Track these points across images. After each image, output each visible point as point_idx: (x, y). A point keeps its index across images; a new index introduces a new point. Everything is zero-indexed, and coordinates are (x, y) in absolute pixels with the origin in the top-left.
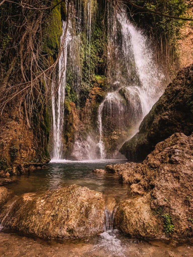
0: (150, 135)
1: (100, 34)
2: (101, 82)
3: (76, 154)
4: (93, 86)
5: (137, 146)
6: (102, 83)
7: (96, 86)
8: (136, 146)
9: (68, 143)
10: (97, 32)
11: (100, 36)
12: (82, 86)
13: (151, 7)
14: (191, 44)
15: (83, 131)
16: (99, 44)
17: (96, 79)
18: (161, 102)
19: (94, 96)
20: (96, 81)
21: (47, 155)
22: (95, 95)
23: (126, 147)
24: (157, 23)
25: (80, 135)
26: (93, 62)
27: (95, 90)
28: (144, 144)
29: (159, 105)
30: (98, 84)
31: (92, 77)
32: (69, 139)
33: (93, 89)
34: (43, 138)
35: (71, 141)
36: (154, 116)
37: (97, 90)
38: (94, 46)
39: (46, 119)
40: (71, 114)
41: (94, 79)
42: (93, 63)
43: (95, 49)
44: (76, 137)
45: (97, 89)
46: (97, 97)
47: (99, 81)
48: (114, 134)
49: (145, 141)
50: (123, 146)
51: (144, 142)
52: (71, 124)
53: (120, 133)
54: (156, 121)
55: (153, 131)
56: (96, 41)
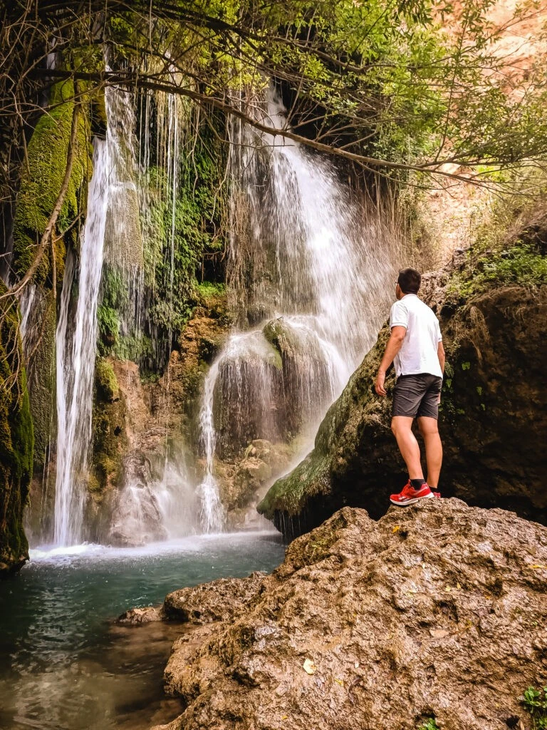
0: (334, 469)
1: (210, 171)
2: (214, 302)
3: (127, 524)
4: (191, 314)
5: (302, 497)
6: (217, 306)
7: (200, 314)
8: (299, 497)
9: (105, 490)
10: (202, 166)
11: (209, 179)
12: (162, 315)
13: (346, 106)
14: (466, 196)
15: (153, 448)
16: (207, 199)
17: (199, 295)
18: (367, 371)
19: (194, 343)
20: (201, 299)
21: (14, 546)
22: (196, 339)
23: (276, 500)
24: (365, 147)
25: (143, 464)
26: (193, 249)
27: (196, 326)
28: (321, 492)
29: (362, 380)
30: (207, 308)
31: (189, 288)
32: (109, 477)
33: (191, 323)
34: (5, 490)
35: (114, 484)
36: (348, 409)
37: (203, 325)
38: (193, 205)
39: (22, 431)
40: (117, 400)
41: (194, 296)
42: (191, 252)
43: (197, 212)
44: (131, 468)
45: (202, 322)
46: (201, 348)
47: (209, 301)
48: (250, 455)
49: (324, 485)
50: (268, 495)
51: (319, 488)
52: (118, 431)
53: (267, 451)
54: (351, 427)
55: (343, 456)
56: (200, 192)
